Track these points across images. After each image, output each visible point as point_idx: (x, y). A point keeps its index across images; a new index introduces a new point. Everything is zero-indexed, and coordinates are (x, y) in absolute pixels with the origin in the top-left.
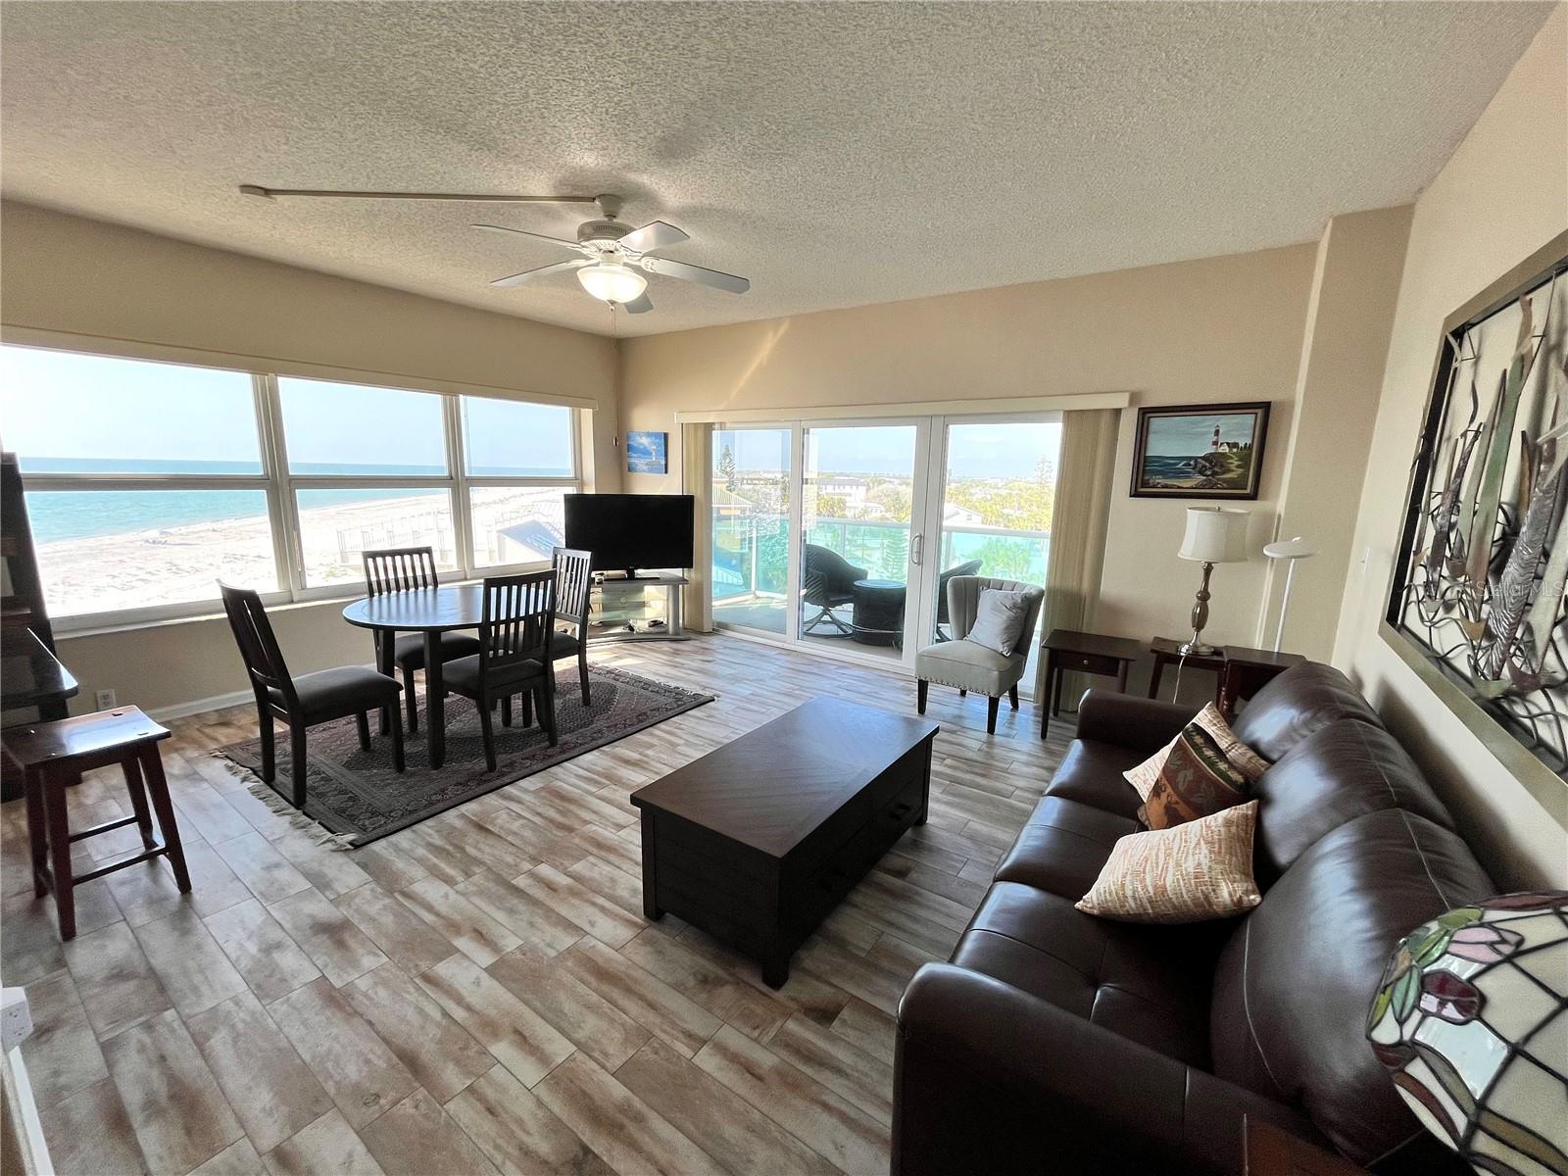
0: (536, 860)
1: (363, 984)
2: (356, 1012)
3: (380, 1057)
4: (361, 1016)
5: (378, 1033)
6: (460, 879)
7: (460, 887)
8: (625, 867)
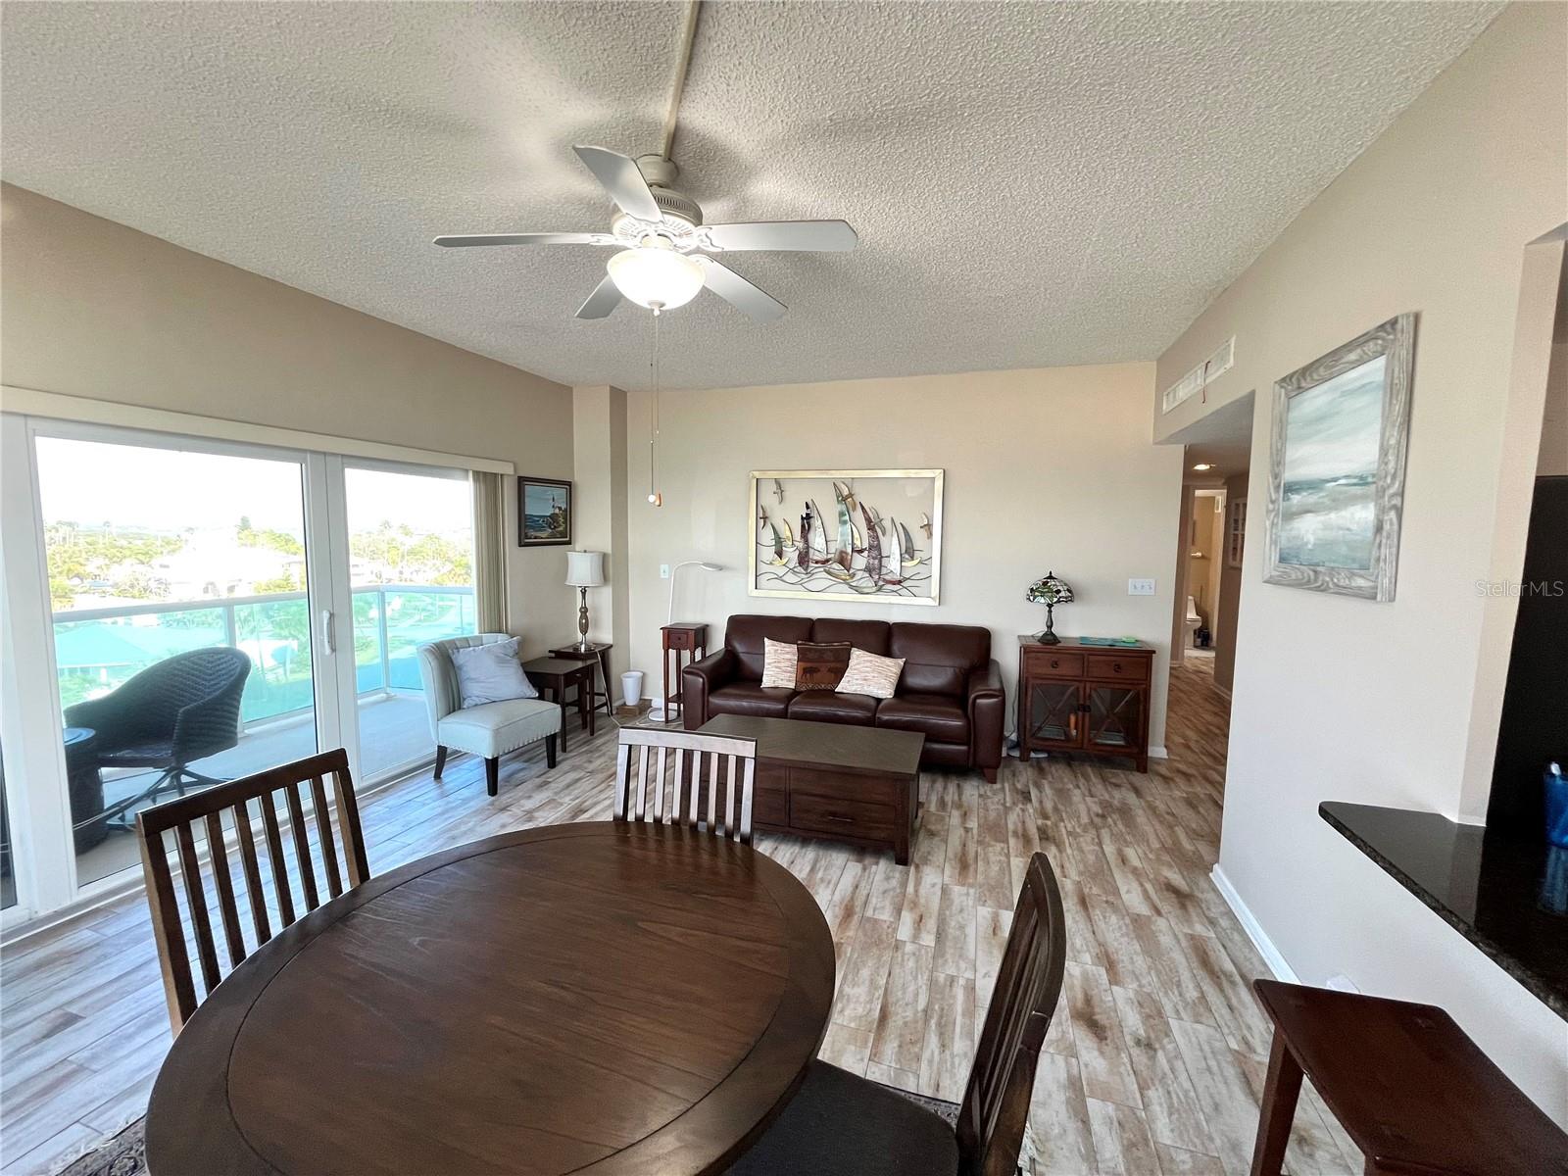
0: (898, 946)
1: (1087, 958)
2: (1099, 945)
3: (1097, 914)
4: (1097, 941)
5: (1092, 925)
6: (962, 982)
7: (969, 975)
8: (865, 892)
